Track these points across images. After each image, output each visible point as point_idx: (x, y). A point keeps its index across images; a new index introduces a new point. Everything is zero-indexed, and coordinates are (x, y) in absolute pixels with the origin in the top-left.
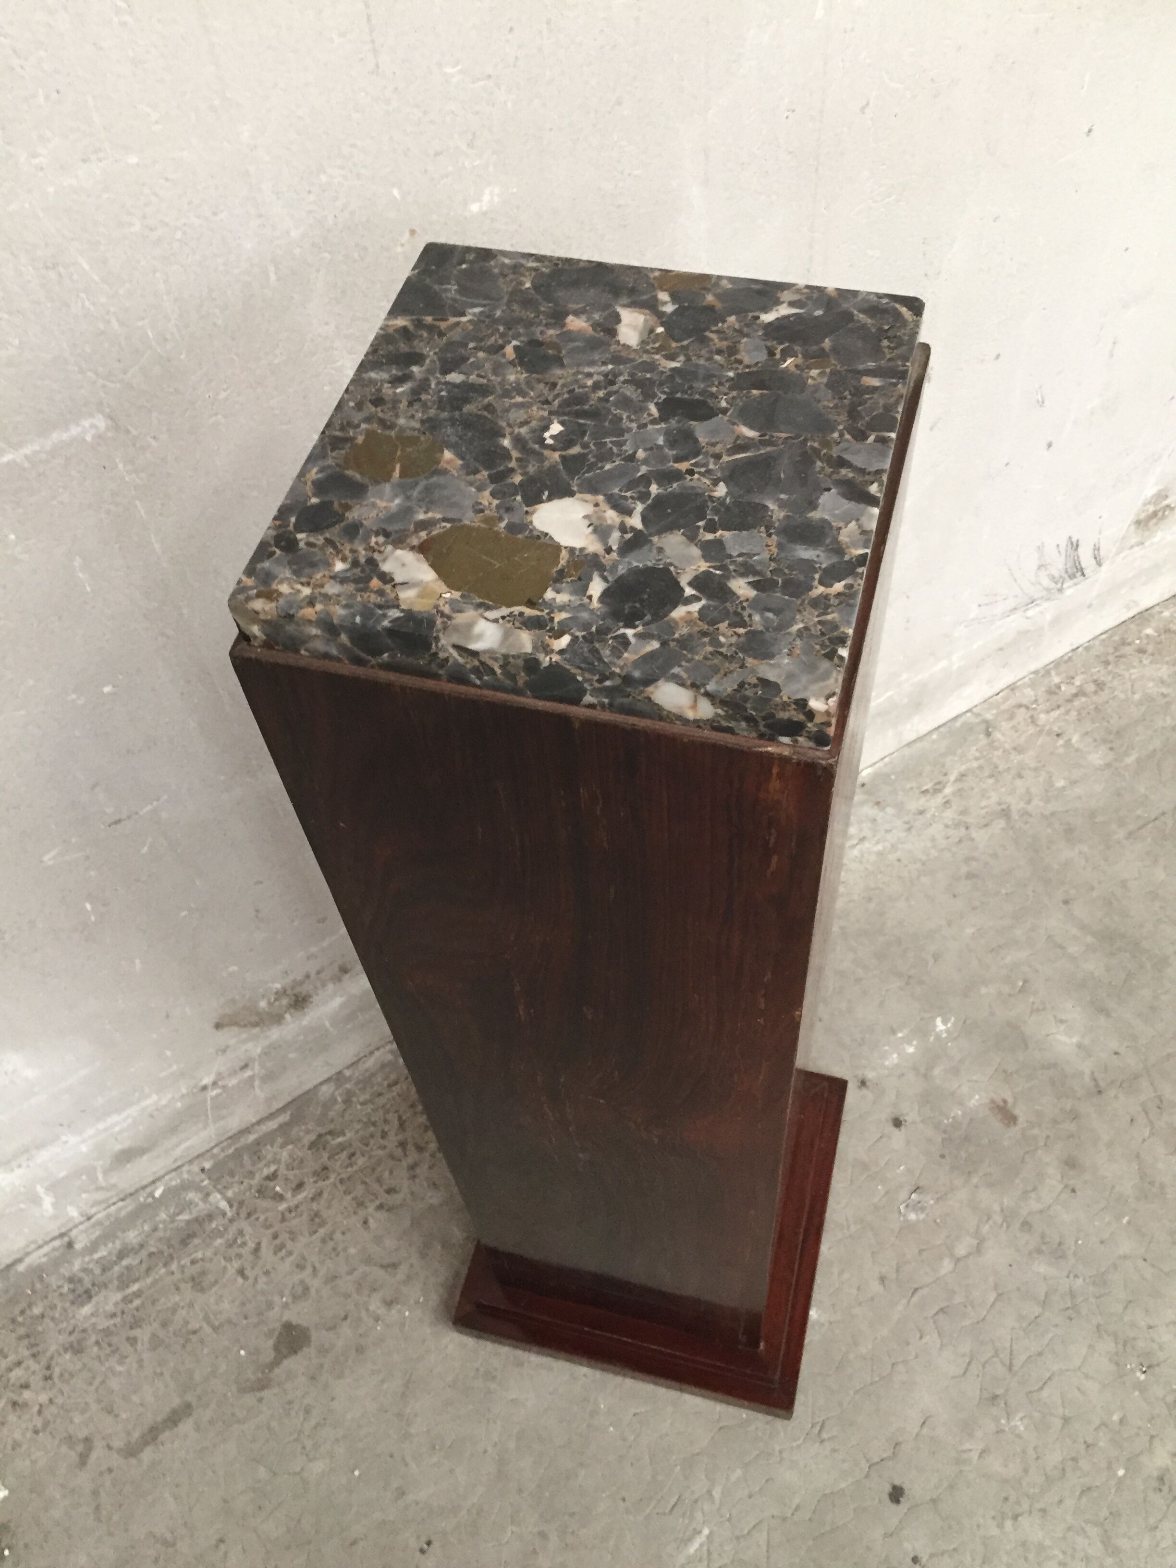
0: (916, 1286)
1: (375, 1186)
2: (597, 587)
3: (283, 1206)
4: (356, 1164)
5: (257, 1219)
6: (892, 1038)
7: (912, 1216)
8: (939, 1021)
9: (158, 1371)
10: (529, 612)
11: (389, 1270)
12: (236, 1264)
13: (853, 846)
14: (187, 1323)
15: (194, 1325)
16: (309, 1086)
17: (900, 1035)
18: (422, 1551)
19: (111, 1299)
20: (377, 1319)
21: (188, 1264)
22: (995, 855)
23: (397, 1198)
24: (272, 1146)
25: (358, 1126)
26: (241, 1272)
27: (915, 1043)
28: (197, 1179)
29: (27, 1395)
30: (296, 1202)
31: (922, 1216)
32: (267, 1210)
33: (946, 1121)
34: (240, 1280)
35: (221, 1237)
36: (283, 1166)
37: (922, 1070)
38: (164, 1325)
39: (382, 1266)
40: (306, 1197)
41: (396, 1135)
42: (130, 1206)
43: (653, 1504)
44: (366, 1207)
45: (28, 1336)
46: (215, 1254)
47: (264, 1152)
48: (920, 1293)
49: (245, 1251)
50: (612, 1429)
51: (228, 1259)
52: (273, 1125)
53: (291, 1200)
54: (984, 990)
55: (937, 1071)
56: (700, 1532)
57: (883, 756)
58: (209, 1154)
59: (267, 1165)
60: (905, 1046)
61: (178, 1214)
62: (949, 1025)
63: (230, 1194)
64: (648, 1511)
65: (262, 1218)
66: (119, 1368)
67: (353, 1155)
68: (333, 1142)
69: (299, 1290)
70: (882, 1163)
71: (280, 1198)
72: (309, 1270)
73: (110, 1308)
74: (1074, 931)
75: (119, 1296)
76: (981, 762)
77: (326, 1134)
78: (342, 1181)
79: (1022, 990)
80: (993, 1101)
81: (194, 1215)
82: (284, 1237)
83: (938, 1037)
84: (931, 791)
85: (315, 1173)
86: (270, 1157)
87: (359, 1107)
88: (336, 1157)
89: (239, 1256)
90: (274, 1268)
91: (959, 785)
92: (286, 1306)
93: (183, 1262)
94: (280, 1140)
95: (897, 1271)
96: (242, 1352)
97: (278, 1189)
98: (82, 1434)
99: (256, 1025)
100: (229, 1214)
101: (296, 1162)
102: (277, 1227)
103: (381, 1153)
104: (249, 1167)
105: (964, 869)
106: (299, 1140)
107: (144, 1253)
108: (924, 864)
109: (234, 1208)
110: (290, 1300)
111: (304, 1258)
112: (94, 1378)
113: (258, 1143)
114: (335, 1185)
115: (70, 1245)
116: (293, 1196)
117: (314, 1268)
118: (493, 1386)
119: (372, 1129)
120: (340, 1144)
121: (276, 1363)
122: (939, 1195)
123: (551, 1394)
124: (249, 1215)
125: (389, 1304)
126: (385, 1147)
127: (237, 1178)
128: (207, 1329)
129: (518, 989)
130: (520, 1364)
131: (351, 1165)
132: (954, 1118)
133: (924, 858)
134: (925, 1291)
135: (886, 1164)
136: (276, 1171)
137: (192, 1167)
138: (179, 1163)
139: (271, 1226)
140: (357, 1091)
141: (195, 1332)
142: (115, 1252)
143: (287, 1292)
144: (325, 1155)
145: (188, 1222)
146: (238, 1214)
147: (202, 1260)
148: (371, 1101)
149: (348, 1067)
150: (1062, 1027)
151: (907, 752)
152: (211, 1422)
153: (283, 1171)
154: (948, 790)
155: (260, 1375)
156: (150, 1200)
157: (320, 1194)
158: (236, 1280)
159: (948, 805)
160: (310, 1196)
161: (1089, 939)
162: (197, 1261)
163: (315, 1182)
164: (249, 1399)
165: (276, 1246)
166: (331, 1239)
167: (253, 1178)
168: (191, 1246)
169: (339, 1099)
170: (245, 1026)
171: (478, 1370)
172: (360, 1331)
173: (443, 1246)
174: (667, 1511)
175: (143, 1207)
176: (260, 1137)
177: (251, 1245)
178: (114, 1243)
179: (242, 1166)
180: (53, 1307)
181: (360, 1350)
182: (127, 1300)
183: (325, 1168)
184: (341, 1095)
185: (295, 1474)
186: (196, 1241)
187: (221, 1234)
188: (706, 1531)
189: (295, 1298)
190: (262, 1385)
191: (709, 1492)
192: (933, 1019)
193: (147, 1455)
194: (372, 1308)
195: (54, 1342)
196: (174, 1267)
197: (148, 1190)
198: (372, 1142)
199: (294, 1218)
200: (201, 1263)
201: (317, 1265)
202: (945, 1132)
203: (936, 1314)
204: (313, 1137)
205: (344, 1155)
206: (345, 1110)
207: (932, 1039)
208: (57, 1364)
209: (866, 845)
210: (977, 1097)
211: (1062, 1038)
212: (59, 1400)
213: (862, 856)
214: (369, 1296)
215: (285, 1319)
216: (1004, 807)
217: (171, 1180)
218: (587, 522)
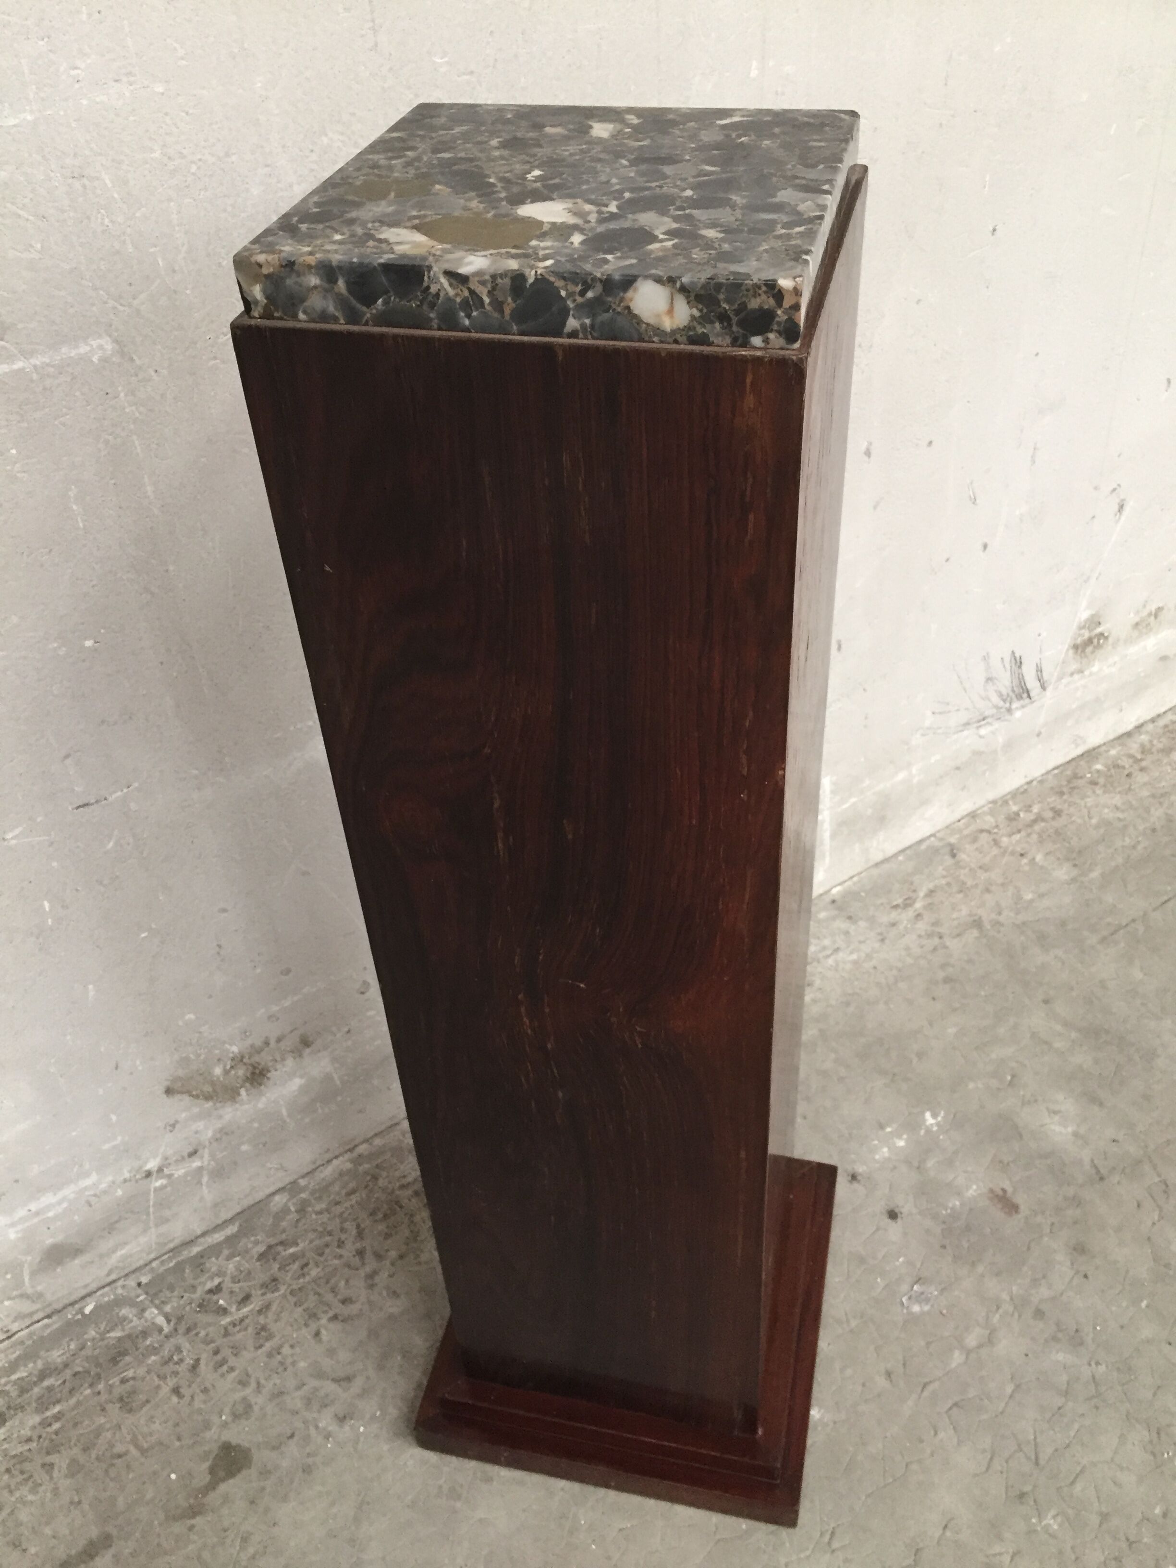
0: (927, 1380)
1: (329, 1297)
2: (577, 239)
3: (225, 1321)
4: (308, 1274)
5: (197, 1334)
6: (880, 1132)
7: (916, 1308)
8: (928, 1115)
9: (76, 1499)
10: (514, 251)
11: (342, 1383)
12: (171, 1382)
13: (828, 956)
14: (111, 1446)
15: (119, 1448)
16: (260, 1195)
17: (889, 1130)
20: (327, 1436)
21: (118, 1383)
22: (970, 961)
23: (354, 1309)
24: (217, 1259)
25: (311, 1236)
26: (176, 1391)
27: (905, 1136)
28: (133, 1294)
30: (241, 1316)
31: (926, 1308)
32: (209, 1324)
33: (944, 1212)
34: (175, 1399)
35: (155, 1354)
36: (228, 1279)
37: (916, 1164)
39: (334, 1380)
40: (251, 1311)
41: (354, 1243)
42: (56, 1323)
44: (318, 1319)
46: (149, 1372)
47: (208, 1265)
48: (930, 1388)
49: (182, 1368)
50: (594, 1547)
51: (162, 1377)
52: (218, 1237)
53: (236, 1314)
54: (971, 1086)
55: (930, 1163)
57: (851, 874)
58: (148, 1268)
59: (212, 1278)
61: (108, 1332)
62: (939, 1119)
63: (168, 1308)
65: (203, 1334)
67: (306, 1265)
68: (283, 1253)
69: (240, 1409)
70: (880, 1256)
71: (224, 1311)
72: (253, 1385)
73: (26, 1432)
74: (1059, 1028)
75: (37, 1419)
76: (948, 879)
77: (277, 1244)
78: (292, 1293)
79: (1011, 1084)
80: (991, 1191)
81: (127, 1332)
82: (226, 1352)
83: (928, 1131)
84: (901, 905)
85: (264, 1286)
86: (214, 1269)
87: (314, 1216)
88: (287, 1268)
89: (175, 1373)
90: (213, 1386)
91: (929, 900)
92: (225, 1425)
93: (111, 1382)
94: (226, 1252)
95: (904, 1365)
96: (173, 1476)
97: (221, 1302)
99: (208, 1098)
100: (166, 1329)
101: (243, 1274)
102: (219, 1341)
103: (336, 1262)
104: (191, 1281)
105: (941, 975)
106: (247, 1251)
107: (68, 1373)
108: (900, 970)
109: (172, 1324)
110: (230, 1419)
111: (248, 1375)
113: (201, 1255)
114: (284, 1296)
116: (238, 1310)
117: (258, 1383)
118: (458, 1505)
119: (328, 1238)
120: (292, 1255)
121: (212, 1486)
122: (943, 1286)
123: (524, 1511)
124: (188, 1330)
125: (342, 1419)
126: (341, 1256)
127: (176, 1293)
128: (134, 1451)
129: (496, 804)
130: (489, 1480)
131: (303, 1275)
132: (952, 1209)
133: (900, 965)
134: (936, 1385)
135: (884, 1257)
136: (220, 1284)
137: (127, 1283)
138: (113, 1277)
139: (212, 1341)
140: (313, 1201)
141: (120, 1456)
142: (36, 1372)
143: (227, 1410)
144: (276, 1266)
145: (119, 1339)
146: (176, 1330)
147: (134, 1378)
148: (328, 1210)
149: (303, 1177)
150: (1056, 1118)
151: (875, 872)
153: (228, 1284)
154: (918, 905)
155: (192, 1501)
156: (79, 1316)
157: (268, 1306)
158: (169, 1399)
159: (919, 918)
160: (257, 1308)
161: (1074, 1035)
162: (127, 1381)
163: (263, 1294)
164: (178, 1528)
165: (216, 1363)
166: (279, 1353)
167: (195, 1292)
168: (121, 1364)
169: (293, 1209)
170: (197, 1097)
171: (440, 1487)
172: (308, 1450)
173: (404, 1357)
175: (69, 1325)
176: (205, 1250)
177: (189, 1361)
178: (35, 1362)
179: (183, 1279)
181: (307, 1470)
182: (46, 1423)
183: (275, 1280)
184: (294, 1204)
186: (128, 1359)
187: (154, 1350)
189: (236, 1416)
190: (195, 1511)
192: (923, 1113)
196: (101, 1387)
197: (77, 1306)
198: (327, 1251)
199: (238, 1332)
200: (131, 1382)
201: (263, 1381)
202: (944, 1222)
203: (950, 1409)
204: (261, 1248)
205: (296, 1266)
206: (298, 1220)
207: (922, 1132)
209: (841, 955)
210: (975, 1187)
211: (1058, 1129)
213: (837, 965)
214: (319, 1412)
215: (223, 1438)
216: (976, 918)
217: (103, 1295)
218: (567, 211)
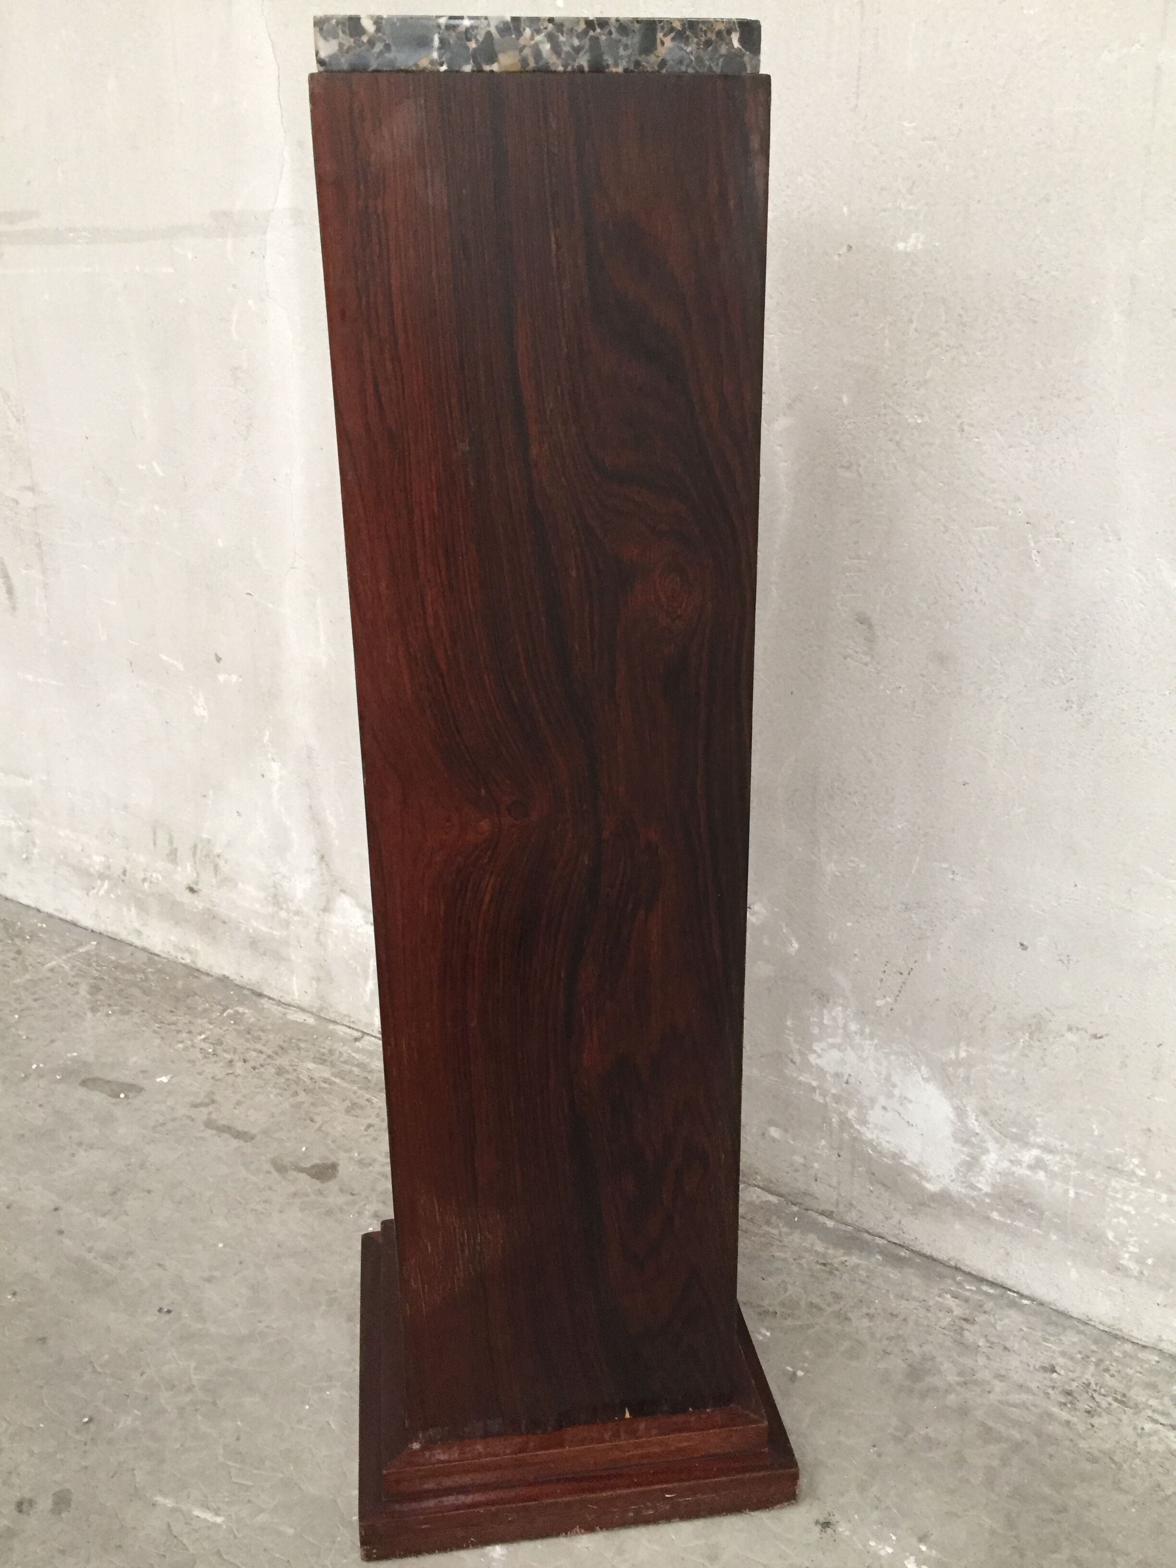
18: (160, 1310)
19: (325, 1072)
29: (239, 1064)
38: (312, 1104)
43: (238, 1465)
45: (282, 1048)
56: (217, 1514)
60: (912, 1559)
64: (230, 1463)
66: (272, 1096)
98: (217, 1097)
112: (261, 1087)
115: (356, 1040)
152: (243, 1154)
174: (234, 1480)
180: (307, 1051)
185: (212, 1212)
188: (219, 1520)
191: (262, 1511)
193: (209, 1132)
194: (367, 1207)
195: (283, 1061)
208: (266, 1068)
212: (239, 1079)
